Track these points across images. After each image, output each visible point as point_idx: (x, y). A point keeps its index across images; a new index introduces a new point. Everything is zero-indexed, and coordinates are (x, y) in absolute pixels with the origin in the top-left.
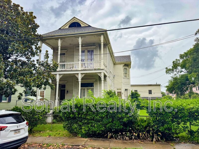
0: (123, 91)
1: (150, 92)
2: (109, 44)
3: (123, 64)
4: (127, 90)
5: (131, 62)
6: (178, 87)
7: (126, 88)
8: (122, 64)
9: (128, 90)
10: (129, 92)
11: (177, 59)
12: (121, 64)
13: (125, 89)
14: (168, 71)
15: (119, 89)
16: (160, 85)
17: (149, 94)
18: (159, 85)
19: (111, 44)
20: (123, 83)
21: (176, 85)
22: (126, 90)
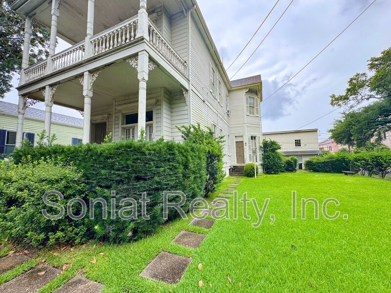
0: (246, 139)
1: (298, 143)
2: (193, 5)
3: (246, 88)
4: (255, 138)
5: (261, 83)
6: (359, 129)
7: (254, 134)
8: (244, 88)
9: (257, 138)
10: (259, 141)
11: (358, 75)
12: (242, 89)
13: (250, 135)
14: (337, 100)
15: (239, 136)
16: (317, 131)
17: (296, 146)
18: (315, 131)
19: (197, 7)
20: (247, 125)
21: (354, 125)
22: (252, 137)
